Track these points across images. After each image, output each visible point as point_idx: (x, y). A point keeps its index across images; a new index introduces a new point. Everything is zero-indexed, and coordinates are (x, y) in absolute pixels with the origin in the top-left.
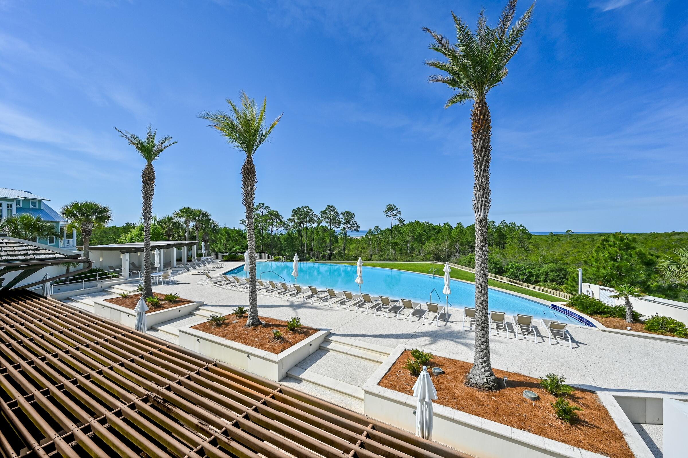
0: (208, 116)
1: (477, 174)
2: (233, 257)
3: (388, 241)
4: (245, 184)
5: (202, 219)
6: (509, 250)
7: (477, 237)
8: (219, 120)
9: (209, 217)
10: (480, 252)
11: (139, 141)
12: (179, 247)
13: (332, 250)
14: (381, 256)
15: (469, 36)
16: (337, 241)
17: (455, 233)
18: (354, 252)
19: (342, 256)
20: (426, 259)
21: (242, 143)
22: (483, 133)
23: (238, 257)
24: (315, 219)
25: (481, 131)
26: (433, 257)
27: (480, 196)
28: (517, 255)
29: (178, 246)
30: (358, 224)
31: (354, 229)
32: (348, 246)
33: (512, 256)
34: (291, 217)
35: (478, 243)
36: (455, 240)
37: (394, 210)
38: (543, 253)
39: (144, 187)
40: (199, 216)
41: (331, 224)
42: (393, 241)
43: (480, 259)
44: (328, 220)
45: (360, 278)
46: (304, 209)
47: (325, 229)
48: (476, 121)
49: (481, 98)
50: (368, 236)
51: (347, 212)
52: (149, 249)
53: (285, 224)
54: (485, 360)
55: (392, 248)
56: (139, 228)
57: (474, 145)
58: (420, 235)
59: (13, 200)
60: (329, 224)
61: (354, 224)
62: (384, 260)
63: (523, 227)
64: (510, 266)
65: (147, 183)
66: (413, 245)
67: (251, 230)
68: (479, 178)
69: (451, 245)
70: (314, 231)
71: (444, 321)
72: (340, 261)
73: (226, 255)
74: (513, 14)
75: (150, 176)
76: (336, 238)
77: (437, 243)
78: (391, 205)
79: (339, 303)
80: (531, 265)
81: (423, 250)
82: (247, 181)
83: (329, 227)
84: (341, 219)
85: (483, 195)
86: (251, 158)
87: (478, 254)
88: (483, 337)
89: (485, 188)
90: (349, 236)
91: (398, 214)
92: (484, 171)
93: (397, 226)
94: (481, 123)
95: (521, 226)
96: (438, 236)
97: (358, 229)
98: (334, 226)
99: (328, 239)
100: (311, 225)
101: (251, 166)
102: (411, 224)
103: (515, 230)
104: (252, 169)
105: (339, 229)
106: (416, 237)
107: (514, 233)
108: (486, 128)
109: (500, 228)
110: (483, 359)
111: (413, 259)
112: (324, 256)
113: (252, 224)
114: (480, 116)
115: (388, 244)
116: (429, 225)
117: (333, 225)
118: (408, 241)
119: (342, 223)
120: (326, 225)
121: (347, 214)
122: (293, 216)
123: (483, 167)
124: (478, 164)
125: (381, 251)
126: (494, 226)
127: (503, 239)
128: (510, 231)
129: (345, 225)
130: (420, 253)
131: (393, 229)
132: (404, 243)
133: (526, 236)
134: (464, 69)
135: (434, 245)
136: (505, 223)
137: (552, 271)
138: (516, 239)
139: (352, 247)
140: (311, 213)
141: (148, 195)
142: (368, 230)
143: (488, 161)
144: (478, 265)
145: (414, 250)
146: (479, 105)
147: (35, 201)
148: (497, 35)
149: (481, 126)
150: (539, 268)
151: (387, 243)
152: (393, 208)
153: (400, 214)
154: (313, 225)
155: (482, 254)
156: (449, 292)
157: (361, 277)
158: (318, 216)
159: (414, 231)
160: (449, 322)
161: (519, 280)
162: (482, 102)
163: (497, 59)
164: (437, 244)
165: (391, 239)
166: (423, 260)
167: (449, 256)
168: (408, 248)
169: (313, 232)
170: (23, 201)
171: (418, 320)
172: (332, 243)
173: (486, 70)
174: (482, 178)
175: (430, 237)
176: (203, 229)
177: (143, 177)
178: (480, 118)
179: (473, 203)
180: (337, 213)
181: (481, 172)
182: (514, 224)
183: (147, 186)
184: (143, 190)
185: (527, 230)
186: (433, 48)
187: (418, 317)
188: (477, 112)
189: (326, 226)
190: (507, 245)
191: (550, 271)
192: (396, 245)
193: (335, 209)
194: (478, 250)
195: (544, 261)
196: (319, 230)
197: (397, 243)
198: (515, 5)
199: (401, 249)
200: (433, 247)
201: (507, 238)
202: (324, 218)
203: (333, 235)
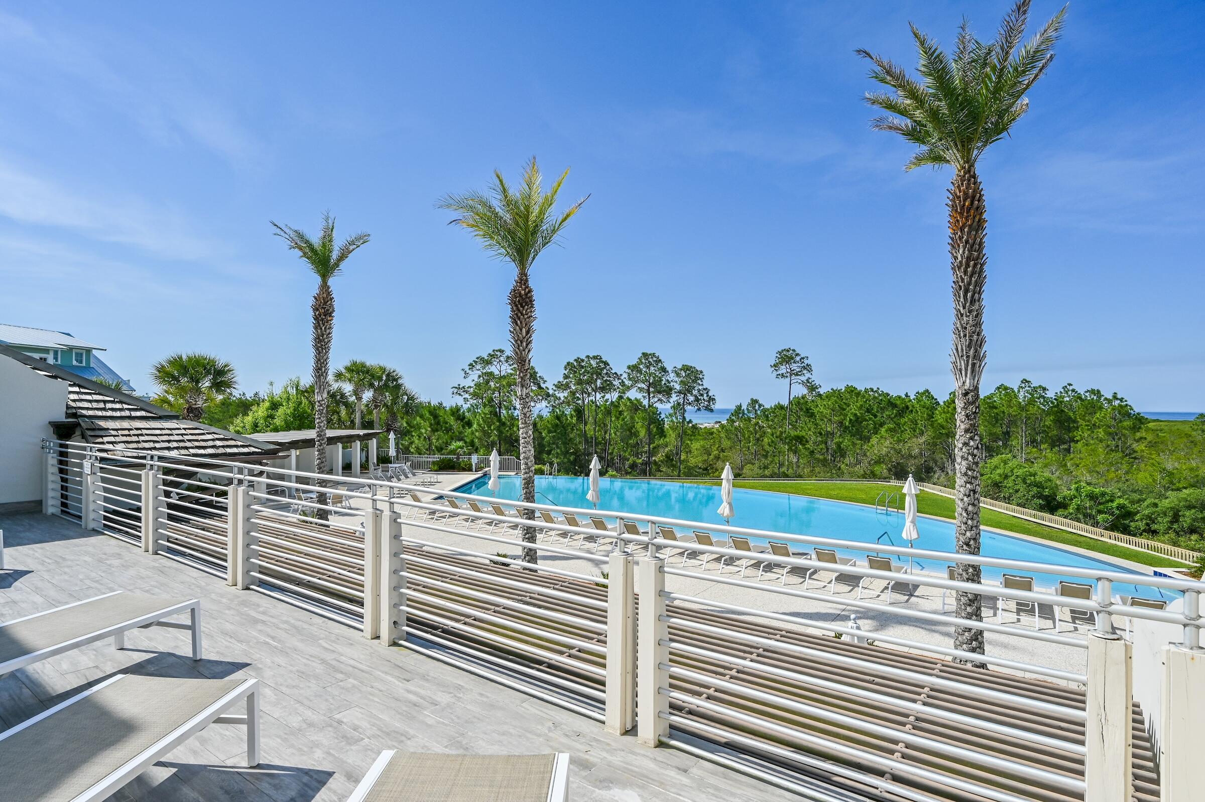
0: (452, 201)
1: (958, 307)
2: (449, 464)
3: (781, 433)
4: (517, 324)
5: (386, 385)
6: (1082, 455)
7: (958, 423)
8: (471, 208)
9: (400, 381)
10: (964, 450)
11: (307, 242)
12: (347, 441)
13: (651, 453)
14: (766, 467)
15: (941, 62)
16: (662, 433)
17: (943, 416)
18: (700, 459)
19: (673, 466)
20: (873, 476)
21: (509, 246)
22: (969, 233)
23: (460, 465)
24: (614, 383)
25: (966, 230)
26: (890, 470)
27: (964, 348)
28: (1101, 468)
29: (345, 440)
30: (710, 394)
31: (702, 405)
32: (688, 444)
33: (1090, 472)
34: (561, 379)
35: (961, 434)
36: (944, 431)
37: (795, 362)
38: (1169, 466)
39: (316, 328)
40: (380, 379)
41: (649, 395)
42: (793, 433)
43: (964, 463)
44: (643, 386)
45: (728, 506)
46: (592, 362)
47: (636, 407)
48: (956, 211)
49: (967, 167)
50: (733, 421)
51: (686, 368)
52: (325, 443)
53: (548, 395)
54: (975, 646)
55: (792, 450)
56: (267, 404)
57: (953, 254)
58: (858, 420)
59: (48, 350)
60: (644, 395)
61: (702, 395)
62: (772, 476)
63: (1121, 400)
64: (1073, 492)
65: (322, 320)
66: (841, 443)
67: (527, 409)
68: (962, 315)
69: (935, 445)
70: (612, 410)
71: (905, 595)
72: (669, 477)
73: (434, 460)
74: (1022, 24)
75: (327, 308)
76: (660, 424)
77: (898, 437)
78: (788, 351)
79: (685, 555)
80: (1135, 492)
81: (865, 455)
82: (519, 319)
83: (645, 402)
84: (672, 384)
85: (969, 346)
86: (526, 275)
87: (961, 454)
88: (970, 605)
89: (974, 333)
90: (690, 421)
91: (805, 372)
92: (971, 302)
93: (803, 397)
94: (967, 213)
95: (1115, 397)
96: (902, 421)
97: (713, 406)
98: (656, 399)
99: (642, 427)
100: (603, 397)
101: (527, 290)
102: (835, 393)
103: (1101, 408)
104: (529, 295)
105: (668, 406)
106: (847, 424)
107: (1098, 415)
108: (975, 224)
109: (1061, 402)
110: (970, 646)
111: (840, 474)
112: (633, 466)
113: (528, 397)
114: (965, 200)
115: (781, 440)
116: (880, 395)
117: (654, 397)
118: (828, 433)
119: (676, 392)
120: (639, 396)
121: (685, 372)
122: (566, 377)
123: (969, 295)
124: (961, 289)
125: (766, 457)
126: (1044, 397)
127: (1069, 430)
128: (1087, 410)
129: (683, 396)
130: (859, 462)
131: (792, 405)
132: (819, 439)
133: (1127, 423)
134: (934, 115)
135: (891, 443)
136: (1073, 390)
137: (1190, 507)
138: (1101, 430)
139: (696, 445)
140: (605, 371)
141: (323, 344)
142: (734, 408)
143: (979, 284)
144: (961, 473)
145: (843, 455)
146: (962, 181)
147: (81, 351)
148: (994, 59)
149: (967, 220)
150: (1156, 501)
151: (779, 437)
152: (792, 358)
153: (810, 371)
154: (608, 396)
155: (969, 454)
156: (914, 535)
157: (730, 504)
158: (622, 378)
159: (844, 410)
160: (915, 596)
161: (1096, 524)
162: (969, 176)
163: (995, 99)
164: (899, 441)
165: (788, 428)
166: (864, 476)
167: (929, 470)
168: (828, 449)
169: (608, 412)
170: (63, 351)
171: (850, 592)
172: (651, 438)
173: (975, 117)
174: (968, 314)
175: (882, 425)
176: (387, 406)
177: (315, 309)
178: (964, 205)
179: (952, 360)
180: (664, 370)
181: (966, 304)
182: (1098, 393)
183: (322, 325)
184: (314, 333)
185: (1132, 409)
186: (877, 78)
187: (849, 585)
188: (958, 194)
189: (638, 398)
190: (1079, 445)
191: (1185, 506)
192: (800, 443)
193: (660, 360)
194: (960, 445)
195: (1172, 483)
196: (622, 408)
197: (803, 437)
198: (1026, 11)
199: (813, 452)
200: (887, 447)
201: (1077, 428)
202: (635, 381)
203: (654, 420)
